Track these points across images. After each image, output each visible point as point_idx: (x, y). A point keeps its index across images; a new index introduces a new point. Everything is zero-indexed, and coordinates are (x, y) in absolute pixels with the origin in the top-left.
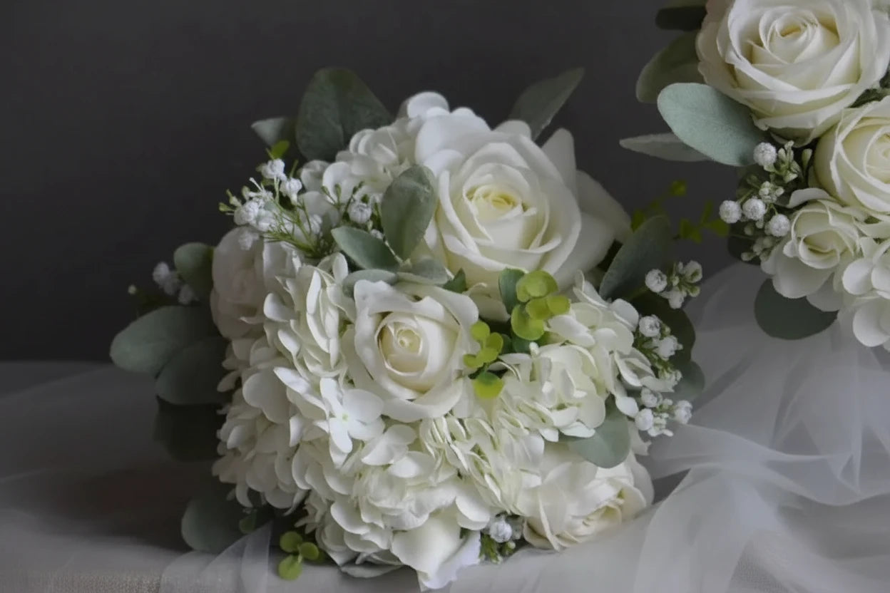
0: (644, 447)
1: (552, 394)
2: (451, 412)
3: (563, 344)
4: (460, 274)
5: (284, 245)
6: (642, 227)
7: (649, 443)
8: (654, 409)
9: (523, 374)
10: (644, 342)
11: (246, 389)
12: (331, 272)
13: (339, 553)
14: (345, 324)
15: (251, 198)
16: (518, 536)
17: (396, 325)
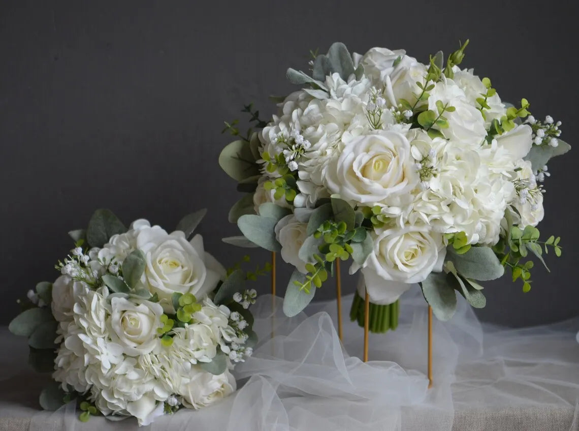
0: (232, 367)
1: (193, 344)
2: (152, 352)
3: (199, 324)
4: (156, 295)
5: (82, 282)
6: (232, 274)
7: (235, 365)
8: (237, 351)
9: (182, 336)
10: (233, 323)
11: (66, 342)
12: (102, 294)
13: (105, 411)
14: (108, 315)
15: (68, 263)
16: (180, 404)
17: (129, 316)
